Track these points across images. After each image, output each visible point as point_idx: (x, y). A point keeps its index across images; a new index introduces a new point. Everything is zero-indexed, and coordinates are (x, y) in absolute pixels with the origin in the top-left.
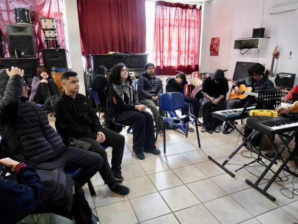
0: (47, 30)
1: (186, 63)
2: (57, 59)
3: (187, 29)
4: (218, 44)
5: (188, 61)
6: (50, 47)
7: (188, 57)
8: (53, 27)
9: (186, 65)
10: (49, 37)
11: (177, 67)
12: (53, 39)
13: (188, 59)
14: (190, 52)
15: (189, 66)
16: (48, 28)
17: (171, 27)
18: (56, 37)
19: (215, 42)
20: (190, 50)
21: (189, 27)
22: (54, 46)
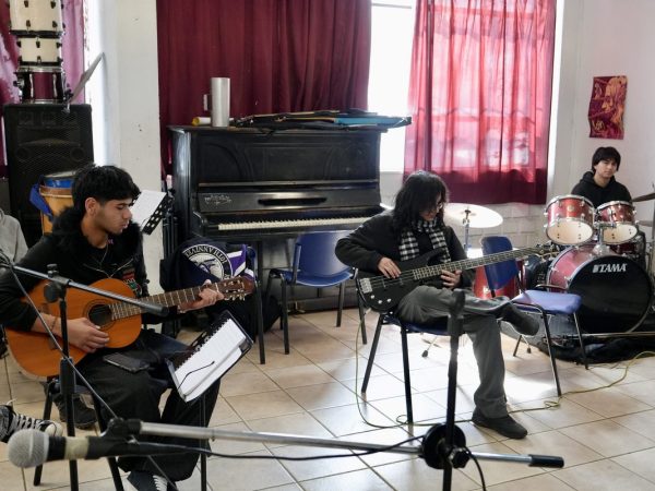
0: (31, 35)
1: (505, 161)
2: (60, 142)
3: (510, 45)
4: (620, 99)
5: (511, 157)
6: (35, 97)
7: (512, 141)
8: (55, 25)
9: (504, 169)
10: (35, 60)
11: (475, 176)
12: (50, 69)
13: (511, 148)
14: (519, 125)
15: (513, 172)
16: (36, 27)
17: (458, 38)
18: (58, 63)
19: (609, 90)
20: (520, 116)
21: (516, 39)
22: (49, 96)
